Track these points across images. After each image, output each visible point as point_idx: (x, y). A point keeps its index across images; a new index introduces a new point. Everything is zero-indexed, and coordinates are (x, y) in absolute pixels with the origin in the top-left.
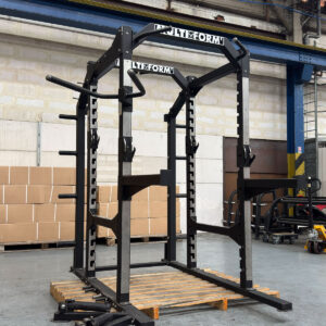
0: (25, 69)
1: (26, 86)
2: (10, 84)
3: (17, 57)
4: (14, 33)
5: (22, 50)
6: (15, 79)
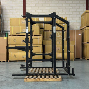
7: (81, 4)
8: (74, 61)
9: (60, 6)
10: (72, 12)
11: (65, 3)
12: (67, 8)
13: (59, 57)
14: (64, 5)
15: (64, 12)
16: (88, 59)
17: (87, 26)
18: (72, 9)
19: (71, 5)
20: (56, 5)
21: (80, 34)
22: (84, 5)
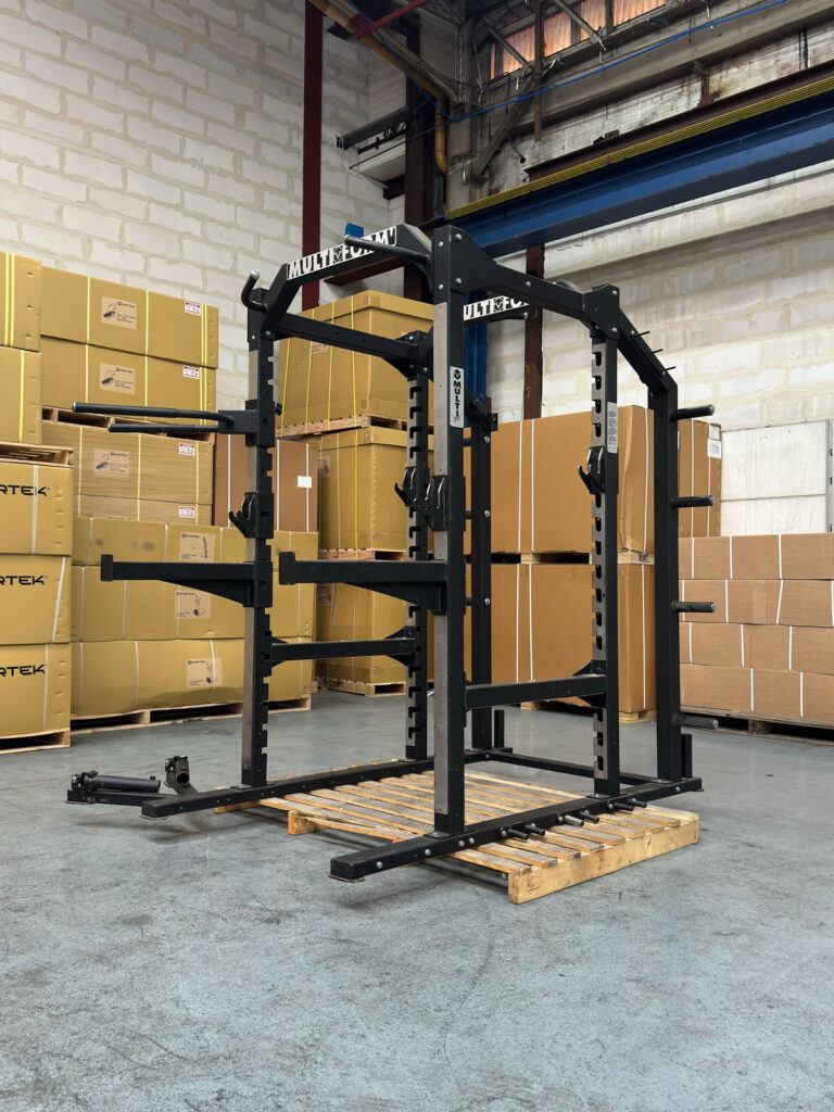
0: (805, 295)
1: (810, 334)
2: (772, 342)
3: (787, 271)
4: (780, 214)
5: (798, 249)
6: (786, 326)
7: (269, 214)
8: (308, 707)
9: (101, 187)
10: (205, 269)
11: (147, 171)
12: (158, 215)
13: (205, 685)
14: (136, 183)
15: (132, 248)
16: (379, 689)
17: (376, 422)
18: (204, 239)
19: (193, 202)
20: (62, 162)
21: (305, 482)
22: (287, 234)
